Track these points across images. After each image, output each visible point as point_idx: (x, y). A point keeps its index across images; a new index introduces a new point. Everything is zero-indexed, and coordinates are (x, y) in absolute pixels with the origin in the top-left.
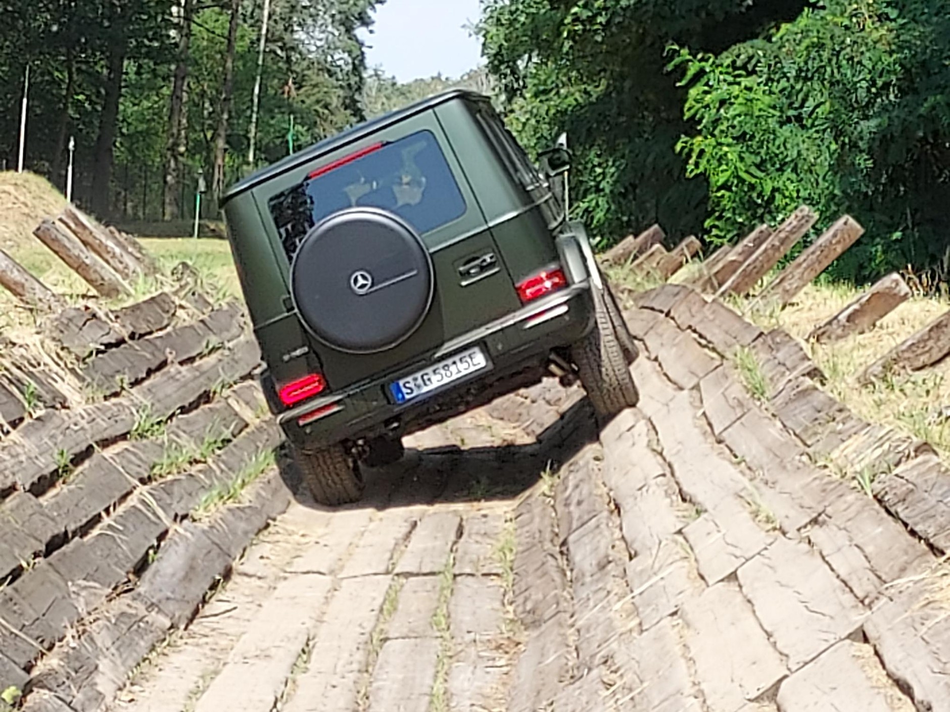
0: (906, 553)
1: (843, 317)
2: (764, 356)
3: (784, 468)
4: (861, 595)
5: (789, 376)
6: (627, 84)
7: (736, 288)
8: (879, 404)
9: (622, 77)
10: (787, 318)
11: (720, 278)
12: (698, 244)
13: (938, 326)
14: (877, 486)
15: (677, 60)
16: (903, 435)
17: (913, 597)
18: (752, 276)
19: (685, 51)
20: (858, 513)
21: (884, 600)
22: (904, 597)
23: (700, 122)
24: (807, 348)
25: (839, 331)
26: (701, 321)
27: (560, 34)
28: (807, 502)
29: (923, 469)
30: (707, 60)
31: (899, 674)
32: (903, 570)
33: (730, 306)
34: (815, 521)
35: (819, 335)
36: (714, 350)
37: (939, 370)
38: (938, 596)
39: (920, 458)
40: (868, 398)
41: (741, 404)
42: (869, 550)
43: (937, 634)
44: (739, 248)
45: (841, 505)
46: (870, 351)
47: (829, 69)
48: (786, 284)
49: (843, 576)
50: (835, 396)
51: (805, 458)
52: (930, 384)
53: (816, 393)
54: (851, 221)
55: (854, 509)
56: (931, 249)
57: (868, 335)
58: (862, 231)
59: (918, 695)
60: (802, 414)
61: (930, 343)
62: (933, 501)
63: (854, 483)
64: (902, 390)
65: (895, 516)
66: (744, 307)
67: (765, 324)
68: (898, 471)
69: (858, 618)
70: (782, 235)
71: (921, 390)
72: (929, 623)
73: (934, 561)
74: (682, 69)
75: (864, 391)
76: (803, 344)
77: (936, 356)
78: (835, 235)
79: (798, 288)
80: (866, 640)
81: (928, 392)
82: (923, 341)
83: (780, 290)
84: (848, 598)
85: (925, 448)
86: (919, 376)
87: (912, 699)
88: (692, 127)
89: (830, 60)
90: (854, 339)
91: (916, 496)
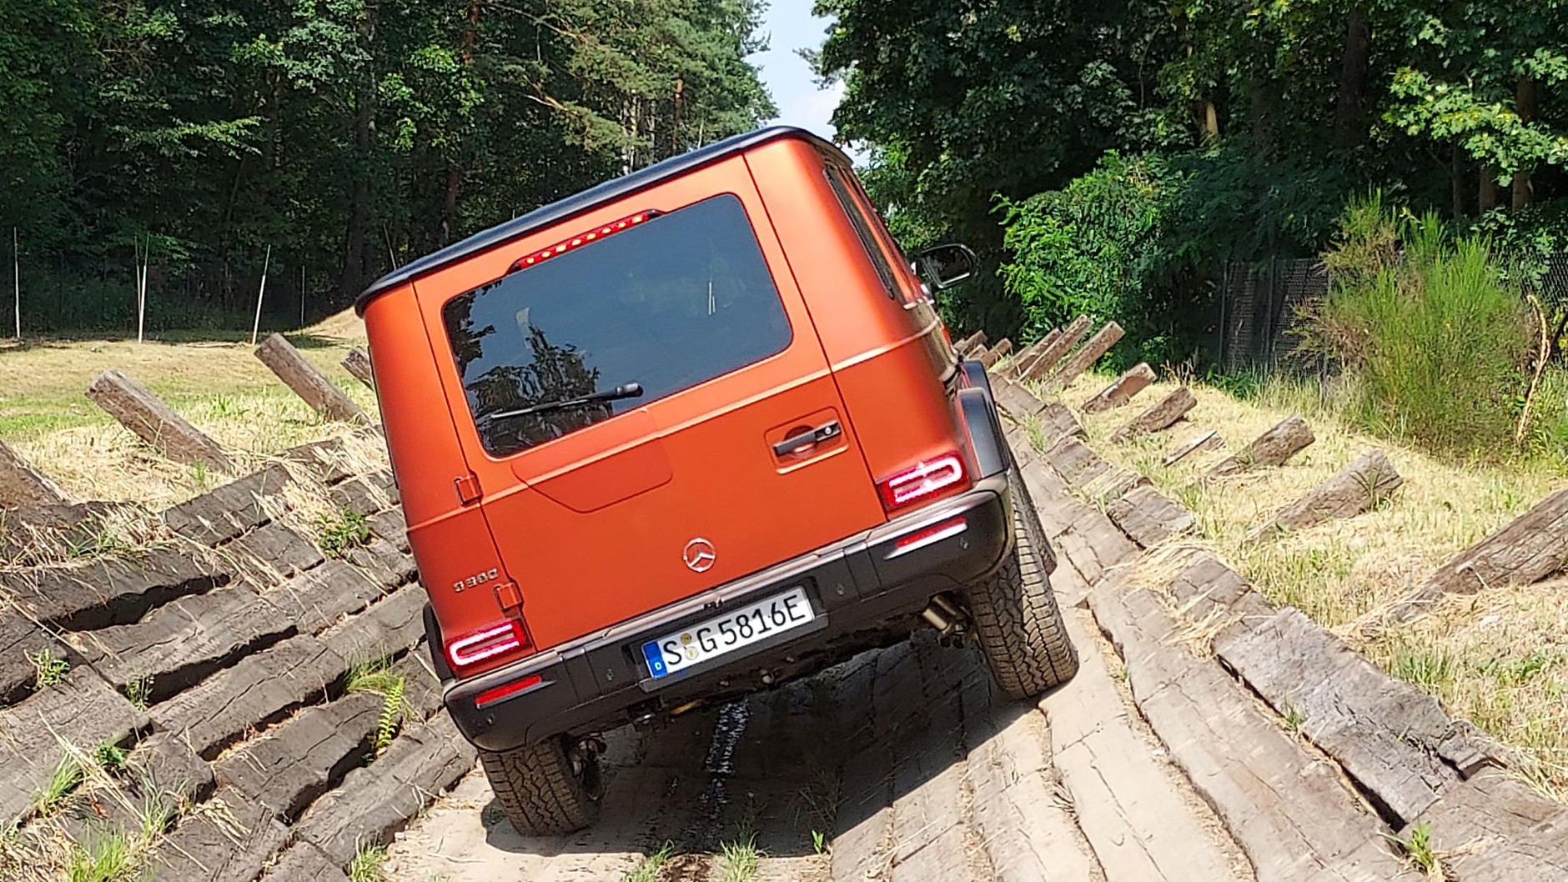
0: (1121, 549)
1: (1105, 395)
2: (1045, 422)
3: (1051, 498)
4: (1088, 578)
5: (1062, 435)
6: (963, 226)
7: (1032, 376)
8: (1125, 455)
9: (960, 221)
10: (1066, 397)
11: (1023, 367)
12: (1010, 344)
13: (1170, 400)
14: (1109, 507)
15: (1000, 205)
16: (1132, 473)
17: (1121, 577)
18: (1044, 367)
19: (1006, 199)
20: (1094, 525)
21: (1102, 580)
22: (1115, 578)
23: (1015, 254)
24: (1077, 417)
25: (1103, 405)
26: (1004, 398)
27: (914, 190)
28: (1063, 520)
29: (1142, 495)
30: (1023, 207)
31: (1105, 627)
32: (1118, 561)
33: (1026, 387)
34: (1065, 532)
35: (1089, 407)
36: (1012, 419)
37: (1169, 432)
38: (1136, 576)
39: (1141, 488)
40: (1117, 451)
41: (1026, 456)
42: (1097, 549)
43: (1133, 600)
44: (1037, 346)
45: (1083, 521)
46: (1123, 419)
47: (1107, 217)
48: (1067, 371)
49: (1078, 565)
50: (1093, 450)
51: (1066, 492)
52: (1162, 441)
53: (1078, 447)
54: (1116, 325)
55: (1092, 523)
56: (1187, 349)
57: (1123, 407)
58: (1124, 333)
59: (1115, 639)
60: (1068, 461)
61: (1165, 412)
62: (1144, 515)
63: (1095, 506)
64: (1142, 446)
65: (1119, 527)
66: (1035, 388)
67: (1050, 400)
68: (1125, 496)
69: (1083, 594)
70: (1068, 336)
71: (1155, 446)
72: (1128, 594)
73: (1139, 553)
74: (1002, 214)
75: (1115, 446)
76: (1074, 412)
77: (1169, 421)
78: (1103, 336)
79: (1076, 375)
80: (1088, 607)
81: (1161, 447)
82: (1159, 410)
83: (1062, 376)
84: (1080, 582)
85: (1145, 480)
86: (1155, 436)
87: (1112, 642)
88: (1009, 256)
89: (1108, 209)
90: (1112, 411)
91: (1135, 512)
